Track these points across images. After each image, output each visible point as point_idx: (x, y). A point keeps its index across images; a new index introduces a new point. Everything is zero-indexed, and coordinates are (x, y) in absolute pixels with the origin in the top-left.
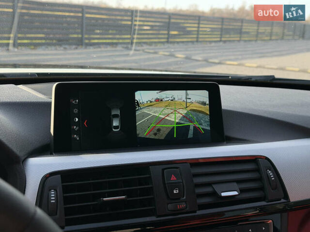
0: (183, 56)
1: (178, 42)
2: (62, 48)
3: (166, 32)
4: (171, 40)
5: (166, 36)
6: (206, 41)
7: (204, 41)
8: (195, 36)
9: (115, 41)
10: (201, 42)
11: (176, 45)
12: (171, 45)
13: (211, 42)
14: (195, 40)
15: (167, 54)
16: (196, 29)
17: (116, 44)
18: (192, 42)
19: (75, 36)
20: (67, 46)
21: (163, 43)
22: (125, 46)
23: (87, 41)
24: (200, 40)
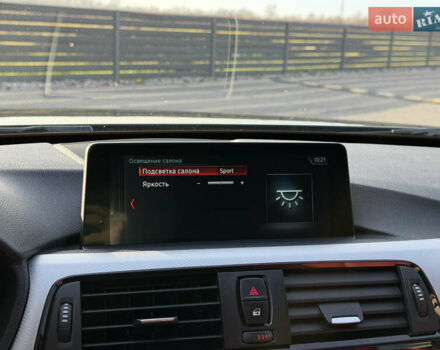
0: (364, 91)
1: (357, 70)
2: (181, 81)
3: (339, 54)
4: (346, 66)
5: (339, 61)
6: (404, 67)
7: (400, 67)
8: (386, 59)
9: (260, 69)
10: (394, 68)
11: (354, 74)
12: (345, 75)
13: (410, 68)
14: (384, 65)
15: (338, 87)
16: (387, 48)
17: (261, 74)
18: (380, 69)
19: (202, 63)
20: (189, 79)
21: (333, 70)
22: (274, 76)
23: (218, 70)
24: (393, 65)
